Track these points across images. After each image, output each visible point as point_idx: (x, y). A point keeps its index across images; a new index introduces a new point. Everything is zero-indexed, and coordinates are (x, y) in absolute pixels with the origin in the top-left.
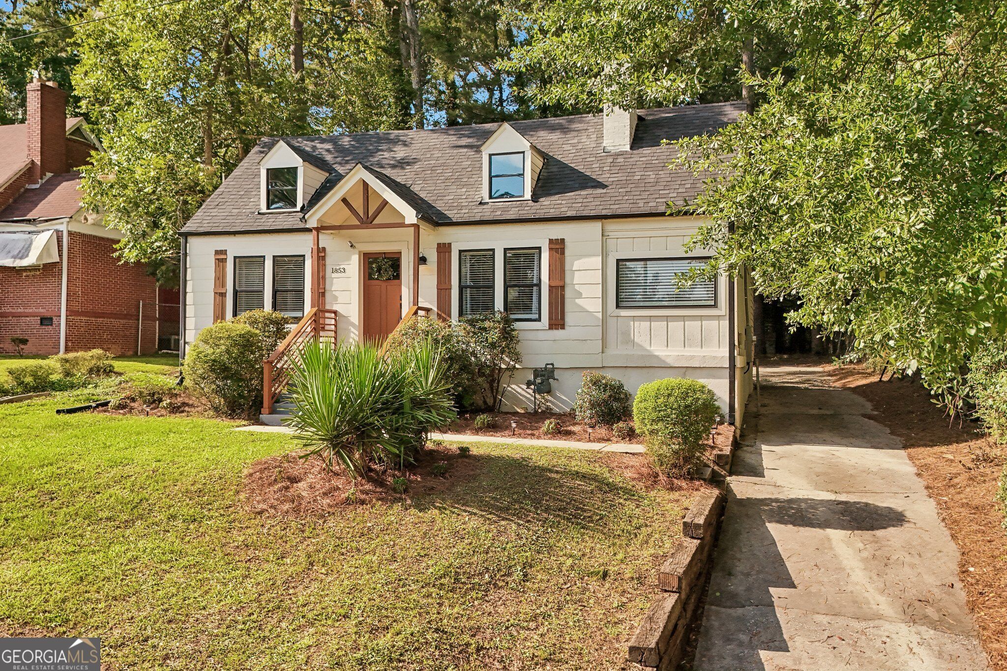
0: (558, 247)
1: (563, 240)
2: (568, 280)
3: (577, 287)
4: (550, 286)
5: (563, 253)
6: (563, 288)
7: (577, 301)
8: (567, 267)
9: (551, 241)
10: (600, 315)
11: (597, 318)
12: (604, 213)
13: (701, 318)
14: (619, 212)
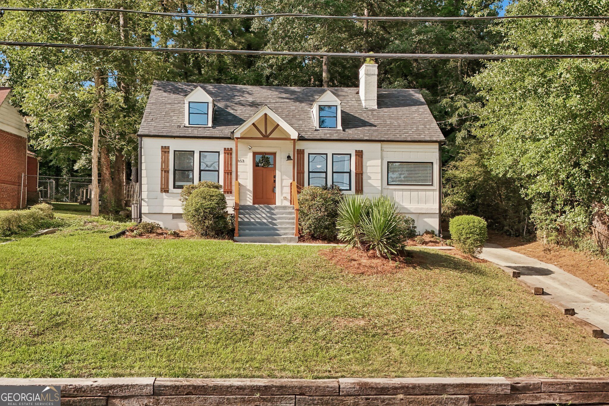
0: (359, 154)
1: (362, 151)
2: (364, 170)
3: (368, 174)
4: (356, 173)
5: (362, 157)
6: (362, 174)
7: (369, 181)
8: (364, 164)
9: (356, 151)
10: (380, 188)
11: (379, 190)
12: (382, 139)
13: (425, 190)
14: (389, 139)
